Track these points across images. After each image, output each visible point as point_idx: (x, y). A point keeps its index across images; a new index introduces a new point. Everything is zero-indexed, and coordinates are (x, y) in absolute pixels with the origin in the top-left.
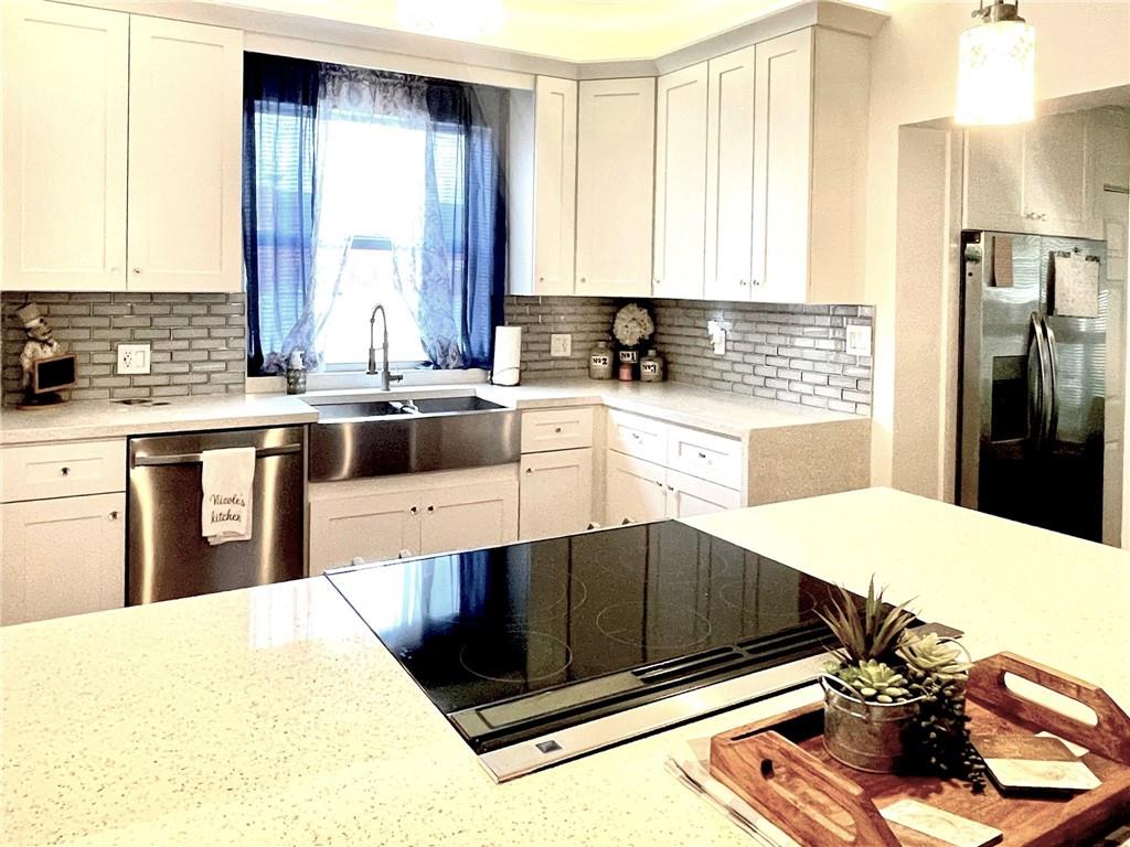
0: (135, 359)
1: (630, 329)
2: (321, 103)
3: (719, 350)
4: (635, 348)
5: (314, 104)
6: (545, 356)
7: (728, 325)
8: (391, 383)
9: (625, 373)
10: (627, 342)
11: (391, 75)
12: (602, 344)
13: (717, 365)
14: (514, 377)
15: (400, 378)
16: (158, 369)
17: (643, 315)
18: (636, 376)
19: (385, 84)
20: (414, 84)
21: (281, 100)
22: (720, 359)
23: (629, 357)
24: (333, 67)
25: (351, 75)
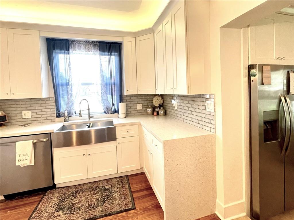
0: (27, 114)
1: (156, 102)
2: (70, 50)
3: (176, 108)
4: (158, 107)
5: (69, 50)
6: (135, 109)
7: (178, 101)
8: (91, 118)
9: (155, 113)
10: (156, 105)
11: (89, 42)
12: (150, 106)
13: (176, 112)
14: (124, 116)
15: (93, 117)
16: (33, 116)
17: (160, 98)
18: (158, 114)
19: (88, 44)
20: (95, 43)
21: (61, 50)
22: (176, 110)
23: (157, 109)
24: (73, 41)
25: (79, 42)
